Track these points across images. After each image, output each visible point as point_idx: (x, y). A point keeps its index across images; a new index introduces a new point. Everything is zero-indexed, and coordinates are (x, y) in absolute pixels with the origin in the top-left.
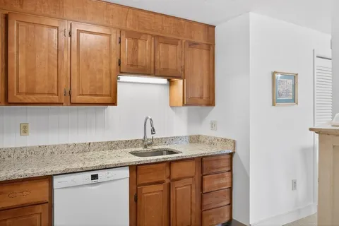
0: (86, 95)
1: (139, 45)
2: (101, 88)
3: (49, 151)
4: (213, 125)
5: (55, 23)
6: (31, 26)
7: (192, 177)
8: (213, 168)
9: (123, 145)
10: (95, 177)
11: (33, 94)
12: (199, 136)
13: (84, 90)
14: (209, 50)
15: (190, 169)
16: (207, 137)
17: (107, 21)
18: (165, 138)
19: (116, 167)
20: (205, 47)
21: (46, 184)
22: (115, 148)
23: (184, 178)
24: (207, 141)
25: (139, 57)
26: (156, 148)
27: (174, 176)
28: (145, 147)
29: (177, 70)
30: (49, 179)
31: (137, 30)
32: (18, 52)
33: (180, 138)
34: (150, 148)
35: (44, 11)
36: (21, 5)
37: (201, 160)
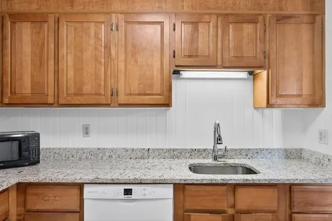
0: (134, 94)
1: (200, 29)
2: (151, 86)
3: (107, 154)
4: (322, 136)
5: (102, 18)
6: (78, 25)
7: (274, 212)
8: (312, 205)
9: (188, 155)
10: (128, 192)
11: (81, 95)
12: (301, 150)
13: (132, 89)
14: (312, 23)
15: (268, 200)
16: (313, 154)
17: (159, 7)
18: (246, 150)
19: (154, 183)
20: (305, 19)
21: (76, 191)
22: (178, 157)
23: (257, 211)
24: (313, 160)
25: (200, 45)
26: (230, 161)
27: (240, 206)
28: (215, 158)
29: (255, 57)
30: (80, 186)
31: (198, 11)
32: (67, 53)
33: (270, 151)
34: (221, 162)
35: (93, 8)
36: (72, 6)
37: (289, 189)
